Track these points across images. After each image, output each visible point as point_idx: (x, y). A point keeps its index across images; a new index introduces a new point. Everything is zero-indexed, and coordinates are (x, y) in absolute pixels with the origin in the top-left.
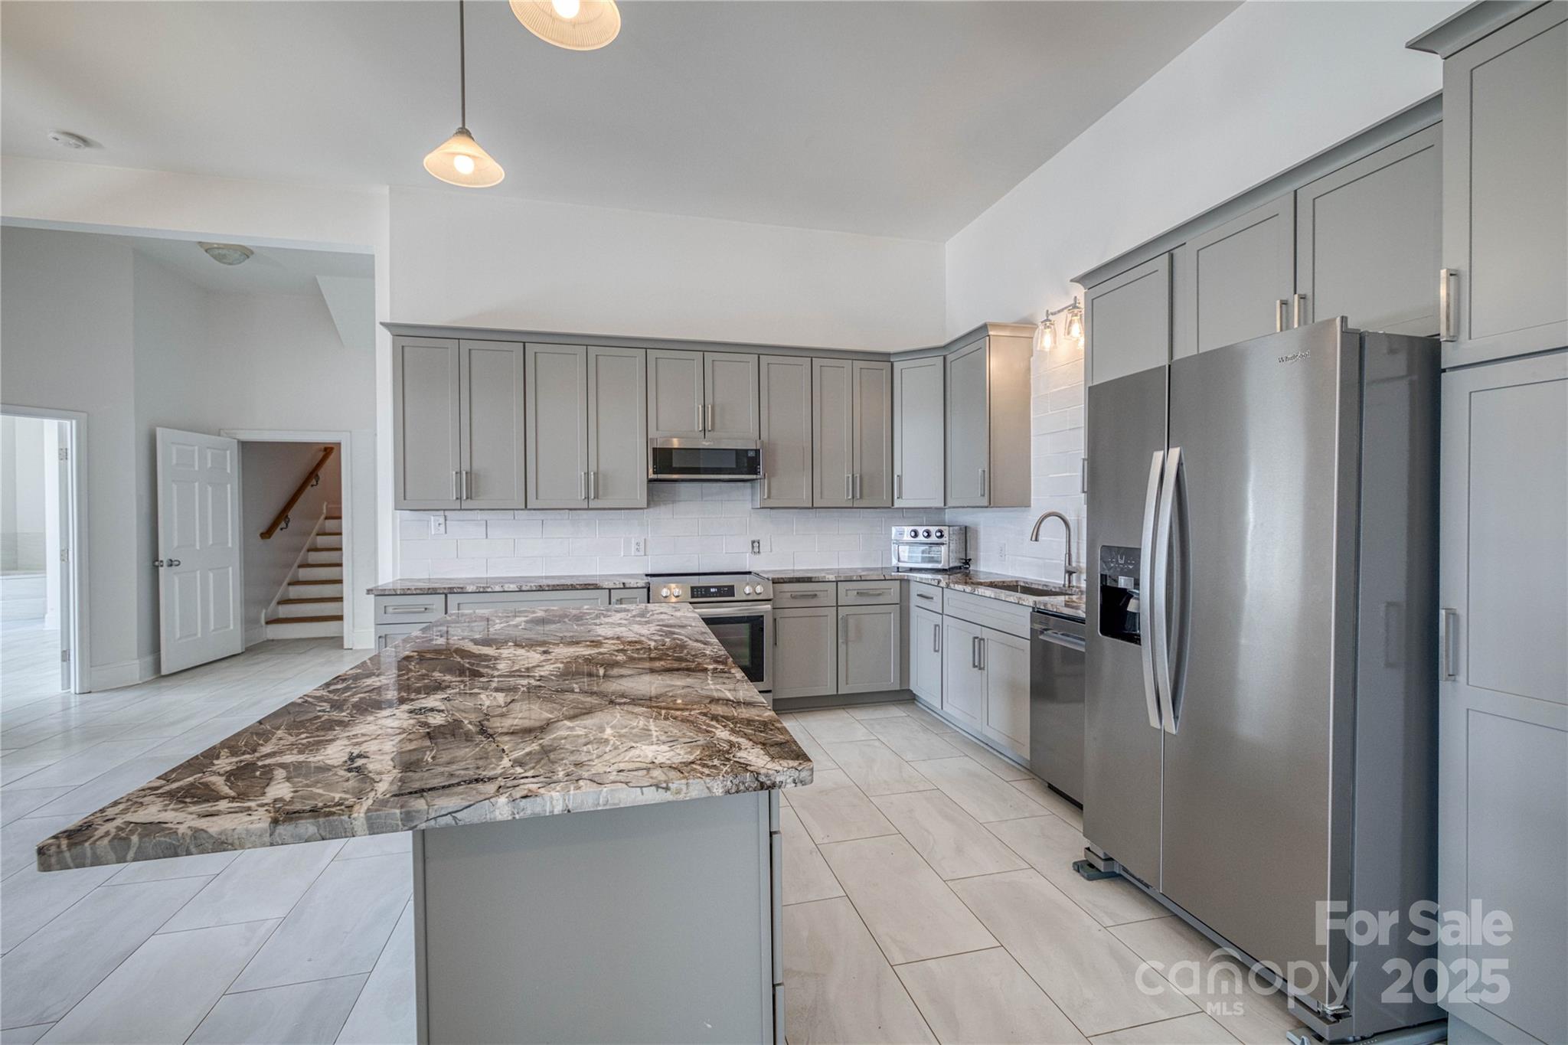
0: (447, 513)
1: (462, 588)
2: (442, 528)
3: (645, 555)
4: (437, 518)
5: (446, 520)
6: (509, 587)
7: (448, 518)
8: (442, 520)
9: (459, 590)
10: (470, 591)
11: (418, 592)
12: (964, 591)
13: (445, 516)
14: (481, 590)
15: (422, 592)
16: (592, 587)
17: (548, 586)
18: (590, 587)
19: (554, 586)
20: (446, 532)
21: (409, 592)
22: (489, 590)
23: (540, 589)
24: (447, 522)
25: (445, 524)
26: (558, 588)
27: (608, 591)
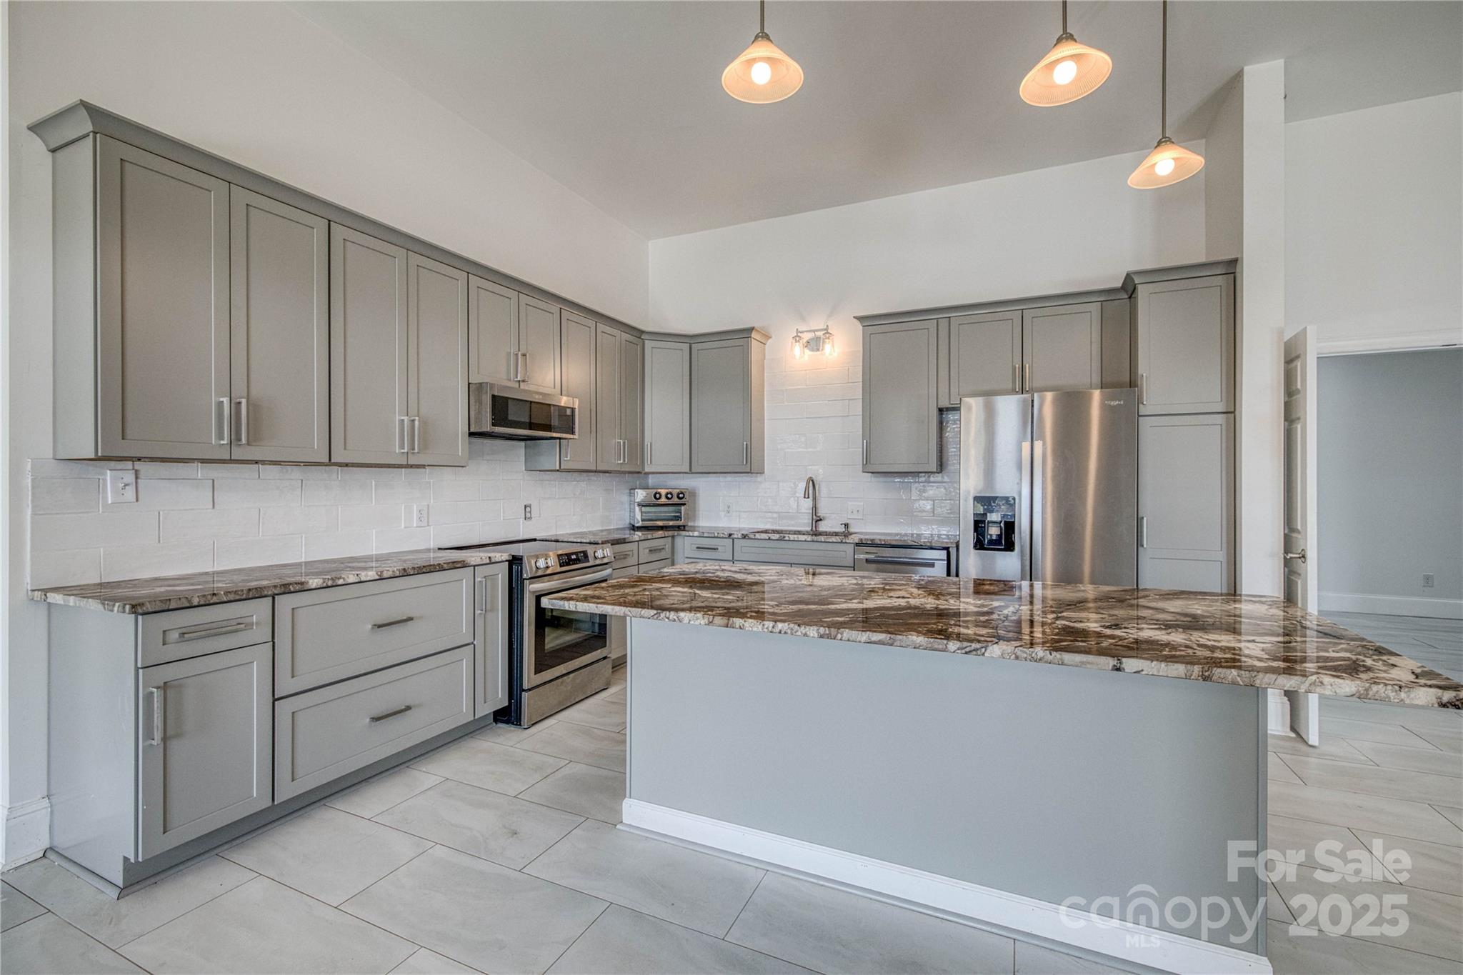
0: (138, 465)
1: (302, 583)
2: (130, 494)
3: (428, 525)
4: (120, 474)
5: (137, 478)
6: (367, 576)
7: (141, 475)
8: (130, 477)
9: (298, 587)
10: (313, 587)
11: (232, 597)
12: (769, 539)
13: (137, 472)
14: (330, 583)
15: (237, 597)
16: (459, 565)
17: (414, 568)
18: (458, 566)
19: (419, 568)
20: (137, 501)
21: (215, 599)
22: (341, 582)
23: (405, 574)
24: (139, 481)
25: (136, 483)
26: (424, 570)
27: (472, 568)
